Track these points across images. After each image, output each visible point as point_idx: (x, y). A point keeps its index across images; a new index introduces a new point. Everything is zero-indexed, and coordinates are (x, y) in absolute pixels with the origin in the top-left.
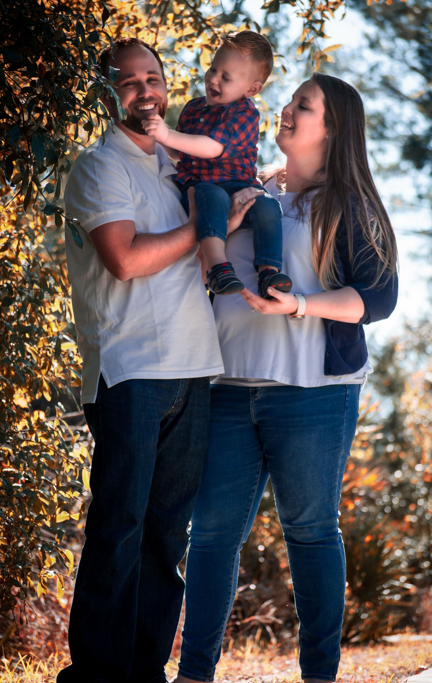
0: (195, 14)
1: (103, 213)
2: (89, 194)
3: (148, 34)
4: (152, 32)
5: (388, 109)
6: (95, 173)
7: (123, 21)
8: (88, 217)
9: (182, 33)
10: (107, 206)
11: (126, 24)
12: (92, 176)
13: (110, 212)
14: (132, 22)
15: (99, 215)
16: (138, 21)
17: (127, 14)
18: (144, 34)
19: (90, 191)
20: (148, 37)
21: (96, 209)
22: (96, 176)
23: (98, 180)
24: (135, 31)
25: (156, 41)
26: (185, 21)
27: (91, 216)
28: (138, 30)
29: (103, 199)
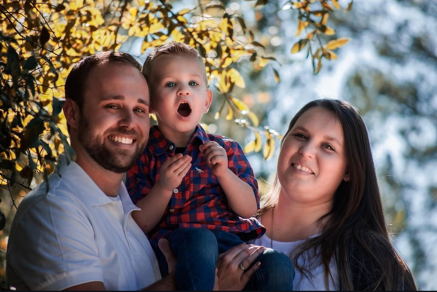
0: (163, 7)
1: (65, 275)
2: (45, 249)
3: (105, 34)
4: (111, 31)
5: (422, 78)
6: (51, 222)
7: (72, 17)
8: (44, 280)
9: (149, 31)
10: (70, 265)
11: (77, 23)
12: (50, 227)
13: (73, 273)
14: (84, 18)
15: (60, 277)
16: (92, 17)
17: (79, 9)
18: (99, 34)
19: (46, 246)
20: (105, 37)
21: (57, 269)
22: (53, 226)
23: (56, 231)
24: (88, 29)
25: (115, 41)
26: (152, 16)
27: (50, 278)
28: (93, 29)
29: (65, 256)
